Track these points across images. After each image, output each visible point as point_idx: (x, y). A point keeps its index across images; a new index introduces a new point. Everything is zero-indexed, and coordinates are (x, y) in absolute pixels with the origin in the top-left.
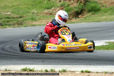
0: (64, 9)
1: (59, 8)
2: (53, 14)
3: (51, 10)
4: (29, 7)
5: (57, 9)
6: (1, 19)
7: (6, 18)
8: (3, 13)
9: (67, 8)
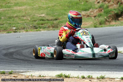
0: (103, 11)
1: (97, 10)
2: (91, 16)
3: (89, 11)
4: (65, 9)
5: (95, 11)
6: (35, 21)
7: (40, 20)
8: (37, 15)
9: (106, 10)
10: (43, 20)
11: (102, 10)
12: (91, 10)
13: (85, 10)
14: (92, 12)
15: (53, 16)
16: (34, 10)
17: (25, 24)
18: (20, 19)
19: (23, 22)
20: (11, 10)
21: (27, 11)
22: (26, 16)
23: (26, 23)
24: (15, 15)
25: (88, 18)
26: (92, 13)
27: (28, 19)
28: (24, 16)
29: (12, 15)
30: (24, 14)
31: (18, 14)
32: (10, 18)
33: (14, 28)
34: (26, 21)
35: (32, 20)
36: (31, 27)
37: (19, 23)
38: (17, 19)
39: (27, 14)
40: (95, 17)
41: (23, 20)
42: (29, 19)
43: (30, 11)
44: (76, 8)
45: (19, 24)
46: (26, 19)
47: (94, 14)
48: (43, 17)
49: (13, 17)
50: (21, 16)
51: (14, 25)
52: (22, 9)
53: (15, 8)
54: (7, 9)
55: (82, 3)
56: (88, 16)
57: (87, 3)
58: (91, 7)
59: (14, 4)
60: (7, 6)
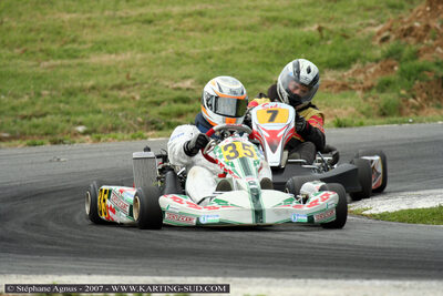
0: (396, 68)
1: (378, 66)
2: (353, 86)
3: (350, 71)
4: (268, 60)
5: (372, 70)
6: (158, 104)
7: (175, 101)
8: (167, 83)
9: (406, 66)
10: (185, 101)
11: (392, 67)
12: (355, 67)
13: (339, 66)
14: (358, 72)
16: (158, 66)
17: (120, 114)
18: (106, 96)
19: (116, 106)
20: (80, 65)
22: (128, 86)
23: (123, 110)
24: (91, 83)
25: (342, 92)
26: (361, 77)
27: (134, 98)
28: (120, 87)
29: (78, 84)
30: (121, 79)
31: (102, 80)
32: (71, 93)
33: (81, 129)
34: (125, 103)
35: (148, 99)
36: (141, 124)
37: (99, 112)
38: (93, 98)
39: (134, 79)
40: (368, 89)
41: (116, 100)
42: (138, 98)
43: (142, 70)
45: (100, 116)
46: (128, 96)
47: (366, 78)
48: (188, 89)
49: (82, 90)
50: (110, 84)
51: (79, 119)
52: (120, 62)
53: (95, 59)
54: (66, 62)
55: (330, 42)
56: (344, 87)
57: (345, 42)
58: (359, 56)
59: (90, 45)
60: (66, 51)
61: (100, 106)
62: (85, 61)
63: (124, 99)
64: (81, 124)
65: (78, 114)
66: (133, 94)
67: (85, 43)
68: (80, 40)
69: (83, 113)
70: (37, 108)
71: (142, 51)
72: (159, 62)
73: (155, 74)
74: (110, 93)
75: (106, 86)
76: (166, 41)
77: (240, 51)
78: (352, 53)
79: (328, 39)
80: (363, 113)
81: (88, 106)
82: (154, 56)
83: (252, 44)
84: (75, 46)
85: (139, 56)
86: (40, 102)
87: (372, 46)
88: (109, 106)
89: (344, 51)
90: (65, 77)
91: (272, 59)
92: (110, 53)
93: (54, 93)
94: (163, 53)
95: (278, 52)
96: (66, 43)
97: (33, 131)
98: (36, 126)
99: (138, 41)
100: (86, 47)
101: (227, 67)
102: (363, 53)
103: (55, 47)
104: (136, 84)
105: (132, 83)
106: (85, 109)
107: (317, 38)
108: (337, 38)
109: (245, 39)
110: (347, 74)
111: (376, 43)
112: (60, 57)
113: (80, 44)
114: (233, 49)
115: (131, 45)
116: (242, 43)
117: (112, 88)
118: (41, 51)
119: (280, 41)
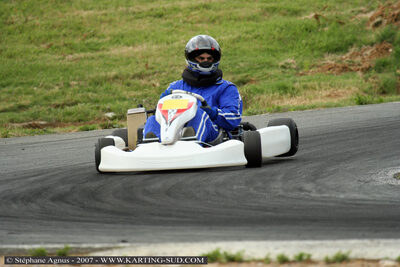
11: (387, 49)
12: (352, 50)
13: (338, 50)
14: (355, 55)
15: (232, 73)
16: (173, 55)
17: (144, 100)
19: (140, 93)
20: (101, 57)
21: (150, 61)
22: (149, 75)
23: (146, 96)
24: (114, 73)
25: (343, 74)
26: (358, 59)
27: (154, 85)
28: (140, 76)
29: (103, 74)
30: (140, 69)
31: (124, 70)
32: (97, 83)
33: (110, 115)
34: (147, 90)
37: (124, 99)
38: (117, 86)
39: (152, 68)
40: (367, 70)
41: (138, 88)
42: (158, 85)
43: (158, 60)
44: (307, 44)
45: (126, 103)
46: (148, 84)
47: (363, 60)
49: (107, 79)
50: (131, 74)
51: (108, 106)
52: (137, 53)
53: (116, 51)
54: (89, 54)
55: (326, 29)
56: (345, 69)
57: (341, 28)
58: (355, 40)
59: (109, 38)
60: (87, 44)
61: (125, 93)
62: (106, 53)
63: (145, 86)
64: (110, 110)
65: (106, 101)
66: (153, 82)
67: (104, 37)
68: (98, 34)
69: (110, 101)
70: (68, 97)
71: (157, 43)
72: (173, 52)
73: (170, 63)
74: (132, 81)
75: (128, 76)
76: (177, 32)
77: (246, 40)
78: (348, 38)
79: (324, 26)
80: (365, 92)
81: (114, 94)
82: (168, 47)
83: (256, 33)
84: (95, 40)
85: (154, 47)
86: (69, 92)
87: (367, 31)
88: (133, 93)
89: (341, 35)
90: (90, 68)
91: (275, 46)
92: (128, 45)
93: (82, 83)
94: (176, 44)
95: (280, 39)
96: (86, 37)
97: (67, 118)
98: (70, 114)
99: (153, 34)
100: (105, 40)
101: (235, 55)
102: (358, 38)
103: (77, 41)
104: (155, 73)
105: (152, 71)
106: (111, 97)
107: (315, 25)
108: (333, 24)
109: (250, 29)
110: (345, 57)
111: (370, 28)
112: (83, 50)
113: (99, 38)
114: (240, 37)
115: (146, 37)
116: (247, 33)
117: (134, 77)
118: (66, 45)
119: (282, 29)
